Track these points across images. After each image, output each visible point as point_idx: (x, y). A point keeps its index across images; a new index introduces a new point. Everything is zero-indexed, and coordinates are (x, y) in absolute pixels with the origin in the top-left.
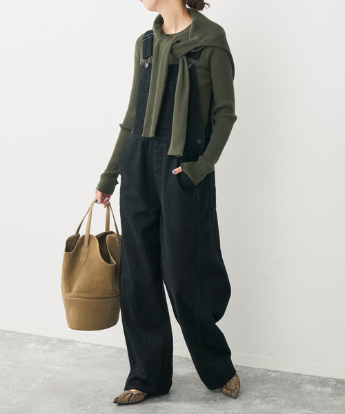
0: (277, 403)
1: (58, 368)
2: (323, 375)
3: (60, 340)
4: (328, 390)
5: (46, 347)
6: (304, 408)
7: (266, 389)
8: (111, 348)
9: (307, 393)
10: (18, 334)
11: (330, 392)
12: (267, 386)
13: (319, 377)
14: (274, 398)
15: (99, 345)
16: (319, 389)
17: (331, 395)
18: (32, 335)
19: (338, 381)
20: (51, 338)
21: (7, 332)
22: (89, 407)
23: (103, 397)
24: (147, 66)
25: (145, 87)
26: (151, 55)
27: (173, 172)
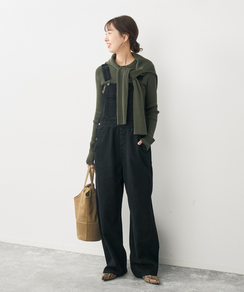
0: (176, 285)
1: (46, 266)
2: (203, 268)
3: (47, 249)
4: (206, 277)
5: (38, 254)
6: (192, 288)
7: (169, 276)
8: (77, 253)
9: (193, 279)
10: (21, 245)
11: (207, 278)
12: (170, 275)
13: (201, 269)
14: (174, 282)
15: (70, 252)
16: (200, 276)
17: (208, 280)
18: (29, 246)
19: (211, 271)
20: (41, 248)
21: (15, 244)
22: (64, 289)
23: (72, 283)
24: (108, 84)
25: (109, 97)
26: (110, 78)
27: (138, 144)
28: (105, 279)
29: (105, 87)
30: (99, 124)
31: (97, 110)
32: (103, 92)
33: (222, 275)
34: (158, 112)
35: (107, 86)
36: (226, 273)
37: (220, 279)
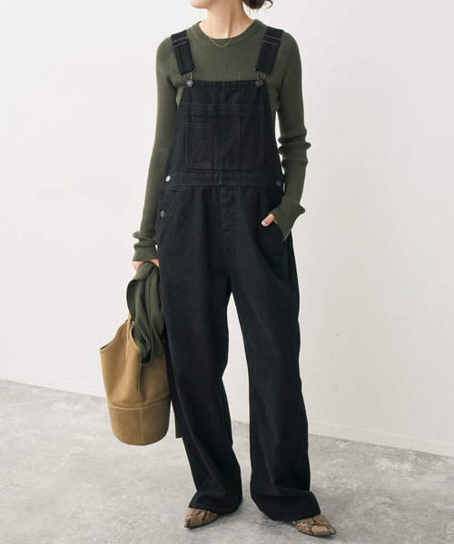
0: (348, 487)
1: (90, 438)
2: (401, 446)
3: (93, 398)
4: (407, 467)
5: (78, 408)
6: (380, 495)
7: (334, 465)
9: (382, 471)
10: (46, 389)
11: (409, 470)
12: (335, 462)
13: (396, 449)
14: (344, 480)
16: (396, 466)
17: (411, 474)
18: (61, 391)
19: (419, 454)
20: (82, 397)
21: (33, 387)
22: (124, 497)
23: (141, 481)
24: (190, 83)
25: (192, 114)
26: (193, 68)
27: (263, 223)
28: (191, 526)
29: (180, 90)
30: (168, 179)
31: (159, 144)
32: (178, 101)
33: (440, 463)
34: (308, 145)
35: (186, 89)
36: (447, 458)
37: (435, 473)
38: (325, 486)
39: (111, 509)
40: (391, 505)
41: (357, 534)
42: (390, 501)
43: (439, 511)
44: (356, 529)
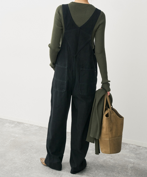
1: (17, 135)
3: (18, 123)
5: (13, 125)
10: (2, 119)
15: (33, 125)
18: (8, 120)
20: (15, 122)
22: (27, 154)
23: (33, 149)
33: (127, 146)
36: (130, 144)
37: (126, 149)
38: (91, 152)
39: (23, 158)
40: (111, 159)
41: (100, 167)
42: (111, 157)
43: (126, 161)
44: (100, 166)
